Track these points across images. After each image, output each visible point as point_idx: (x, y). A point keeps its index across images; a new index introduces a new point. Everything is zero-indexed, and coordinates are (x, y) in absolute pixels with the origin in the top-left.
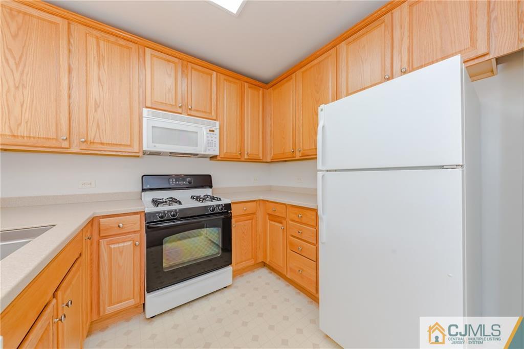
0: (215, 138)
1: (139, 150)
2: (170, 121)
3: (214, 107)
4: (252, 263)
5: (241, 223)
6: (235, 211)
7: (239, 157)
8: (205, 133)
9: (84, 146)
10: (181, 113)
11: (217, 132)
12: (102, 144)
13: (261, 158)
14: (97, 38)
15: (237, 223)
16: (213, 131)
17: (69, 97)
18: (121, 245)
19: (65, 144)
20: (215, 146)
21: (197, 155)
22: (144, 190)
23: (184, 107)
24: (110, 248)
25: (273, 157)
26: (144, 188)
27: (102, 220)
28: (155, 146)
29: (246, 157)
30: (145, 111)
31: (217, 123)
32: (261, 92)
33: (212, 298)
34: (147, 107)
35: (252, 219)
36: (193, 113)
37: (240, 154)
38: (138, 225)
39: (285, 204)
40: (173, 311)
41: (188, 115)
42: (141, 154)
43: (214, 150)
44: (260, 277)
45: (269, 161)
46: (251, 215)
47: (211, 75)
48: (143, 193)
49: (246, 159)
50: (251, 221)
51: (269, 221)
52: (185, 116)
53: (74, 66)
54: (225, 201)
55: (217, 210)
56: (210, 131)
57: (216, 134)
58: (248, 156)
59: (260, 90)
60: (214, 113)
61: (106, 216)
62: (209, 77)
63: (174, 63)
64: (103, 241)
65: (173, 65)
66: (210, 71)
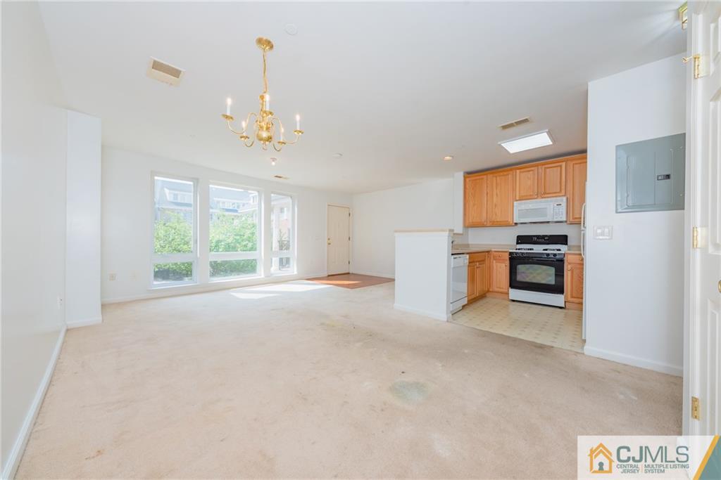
0: (562, 209)
3: (563, 187)
8: (552, 207)
9: (491, 223)
10: (536, 198)
11: (564, 204)
12: (498, 222)
16: (561, 205)
17: (487, 204)
18: (501, 264)
19: (485, 223)
20: (562, 215)
21: (549, 222)
23: (538, 194)
24: (497, 265)
26: (518, 242)
27: (494, 253)
28: (520, 220)
31: (564, 198)
34: (517, 200)
36: (546, 196)
38: (507, 256)
41: (542, 198)
42: (514, 224)
43: (561, 217)
47: (561, 166)
48: (517, 244)
52: (539, 200)
53: (488, 192)
55: (552, 256)
56: (558, 205)
57: (562, 207)
60: (563, 191)
61: (495, 251)
62: (559, 168)
63: (532, 170)
64: (494, 262)
65: (531, 172)
66: (560, 164)
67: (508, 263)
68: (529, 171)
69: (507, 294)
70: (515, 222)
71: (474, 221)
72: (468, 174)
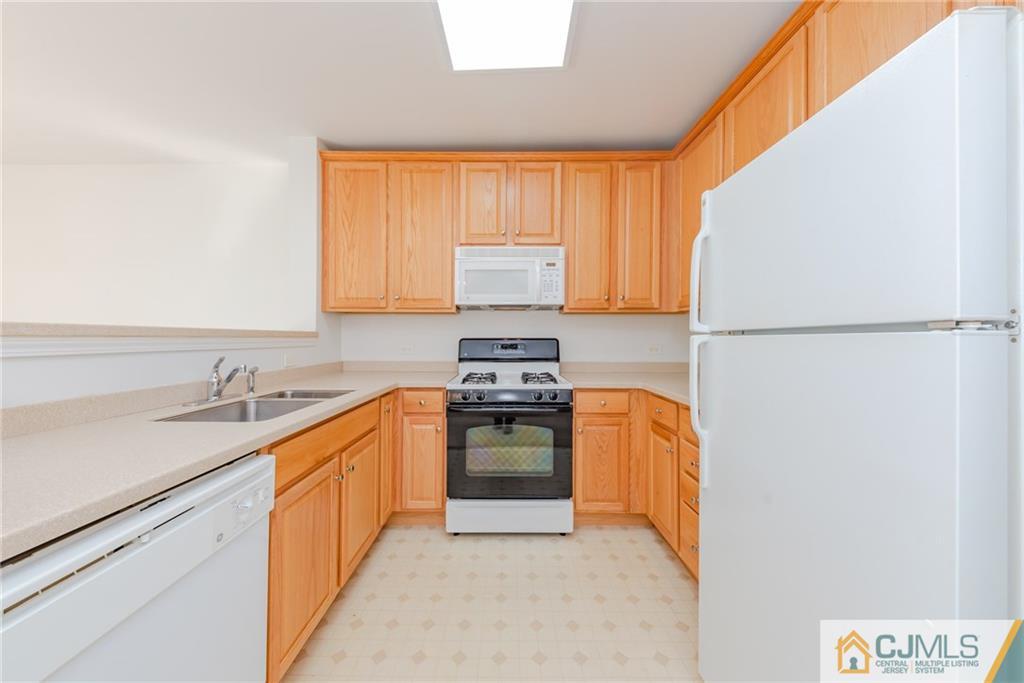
0: (557, 275)
1: (452, 305)
2: (489, 259)
3: (557, 223)
4: (618, 508)
5: (594, 428)
6: (581, 404)
7: (606, 306)
8: (538, 269)
9: (397, 304)
10: (504, 244)
11: (561, 265)
12: (414, 300)
13: (656, 305)
14: (411, 172)
15: (588, 428)
16: (554, 265)
17: (387, 248)
18: (424, 427)
19: (383, 304)
20: (557, 290)
21: (529, 306)
22: (461, 360)
23: (508, 234)
24: (413, 429)
25: (680, 303)
26: (462, 357)
27: (406, 393)
28: (468, 298)
29: (620, 304)
30: (458, 250)
31: (561, 250)
32: (656, 171)
33: (536, 541)
34: (461, 244)
35: (620, 425)
36: (522, 240)
37: (608, 299)
39: (677, 404)
40: (481, 537)
41: (516, 244)
42: (454, 310)
43: (555, 297)
44: (632, 542)
45: (676, 310)
46: (619, 418)
47: (552, 170)
48: (461, 364)
49: (620, 309)
50: (616, 428)
51: (652, 433)
52: (510, 248)
53: (391, 213)
54: (564, 384)
55: (546, 398)
56: (548, 265)
57: (557, 270)
58: (625, 303)
59: (653, 167)
60: (557, 234)
61: (409, 389)
62: (550, 174)
63: (496, 171)
64: (406, 419)
65: (493, 174)
66: (551, 164)
67: (441, 421)
68: (489, 171)
69: (442, 513)
70: (457, 302)
71: (353, 294)
72: (330, 150)
